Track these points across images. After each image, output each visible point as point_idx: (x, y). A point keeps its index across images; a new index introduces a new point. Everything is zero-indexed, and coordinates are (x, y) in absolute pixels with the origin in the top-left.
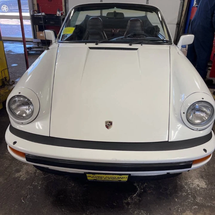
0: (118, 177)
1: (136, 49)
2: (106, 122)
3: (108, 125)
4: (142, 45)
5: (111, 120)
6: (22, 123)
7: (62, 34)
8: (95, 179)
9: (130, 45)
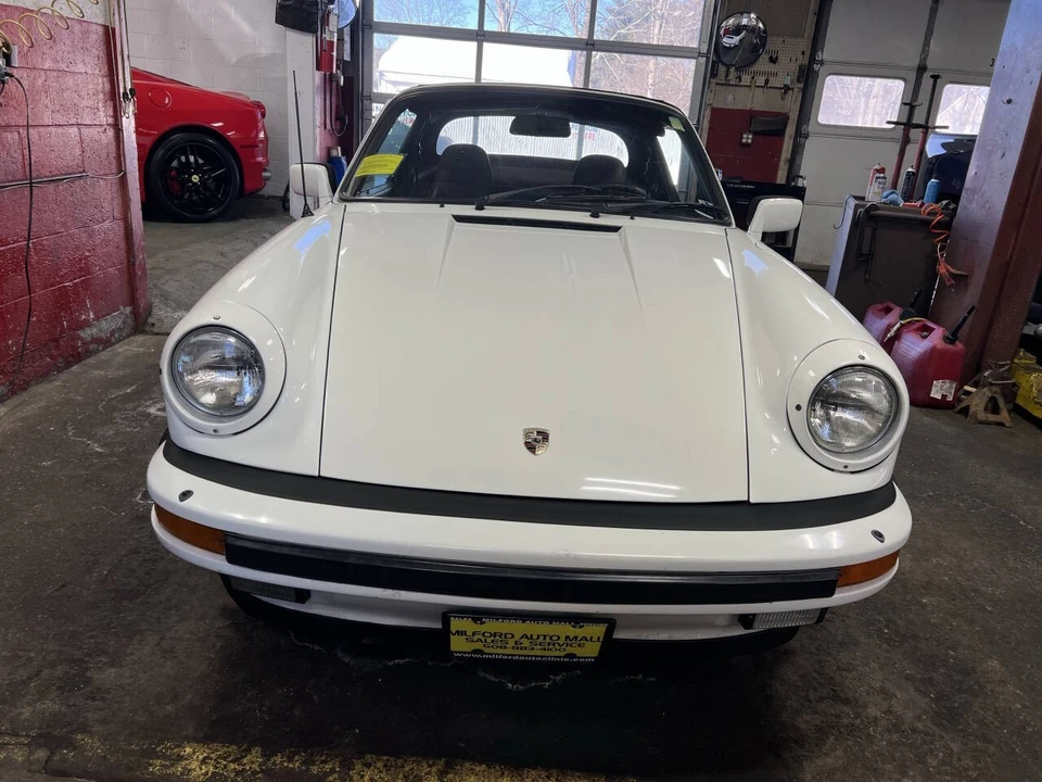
0: (567, 637)
1: (615, 229)
2: (527, 433)
3: (535, 440)
4: (632, 218)
5: (542, 427)
6: (215, 431)
7: (358, 174)
8: (479, 646)
9: (595, 215)
